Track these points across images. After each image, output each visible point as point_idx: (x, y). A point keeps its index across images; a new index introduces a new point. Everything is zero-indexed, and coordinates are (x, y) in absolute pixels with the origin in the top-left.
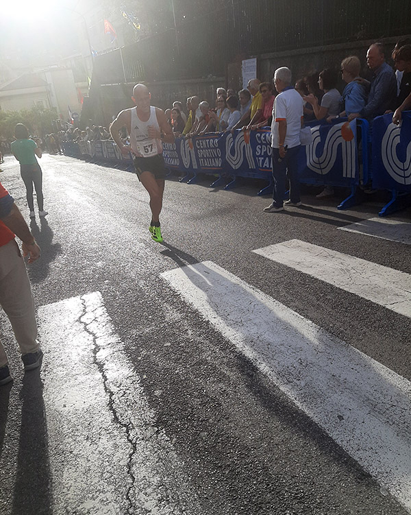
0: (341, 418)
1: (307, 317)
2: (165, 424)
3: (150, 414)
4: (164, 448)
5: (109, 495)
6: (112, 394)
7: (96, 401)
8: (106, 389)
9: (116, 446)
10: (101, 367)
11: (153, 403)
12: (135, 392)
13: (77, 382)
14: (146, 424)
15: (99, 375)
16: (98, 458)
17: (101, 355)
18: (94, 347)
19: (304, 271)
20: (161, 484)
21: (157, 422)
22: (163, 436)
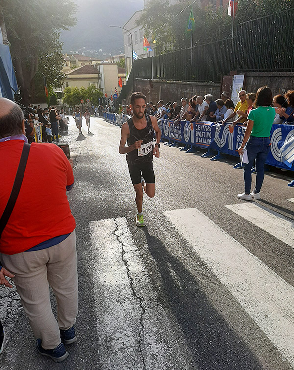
0: (266, 316)
1: (255, 254)
2: (162, 302)
3: (154, 295)
4: (161, 314)
5: (129, 332)
6: (132, 280)
7: (123, 282)
8: (129, 276)
9: (134, 308)
10: (126, 263)
11: (155, 289)
12: (146, 281)
13: (112, 269)
14: (151, 300)
15: (125, 268)
16: (124, 313)
17: (126, 256)
18: (122, 251)
19: (257, 225)
20: (158, 332)
21: (157, 299)
22: (160, 307)
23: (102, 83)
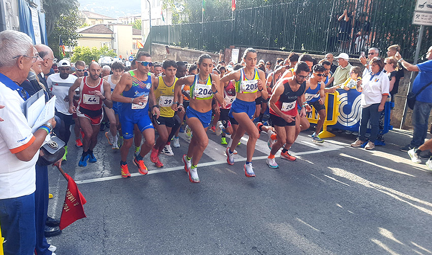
23: (115, 44)
